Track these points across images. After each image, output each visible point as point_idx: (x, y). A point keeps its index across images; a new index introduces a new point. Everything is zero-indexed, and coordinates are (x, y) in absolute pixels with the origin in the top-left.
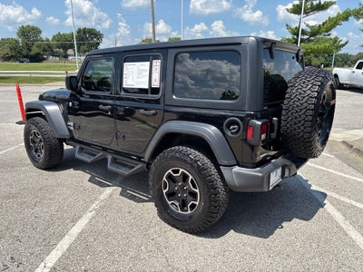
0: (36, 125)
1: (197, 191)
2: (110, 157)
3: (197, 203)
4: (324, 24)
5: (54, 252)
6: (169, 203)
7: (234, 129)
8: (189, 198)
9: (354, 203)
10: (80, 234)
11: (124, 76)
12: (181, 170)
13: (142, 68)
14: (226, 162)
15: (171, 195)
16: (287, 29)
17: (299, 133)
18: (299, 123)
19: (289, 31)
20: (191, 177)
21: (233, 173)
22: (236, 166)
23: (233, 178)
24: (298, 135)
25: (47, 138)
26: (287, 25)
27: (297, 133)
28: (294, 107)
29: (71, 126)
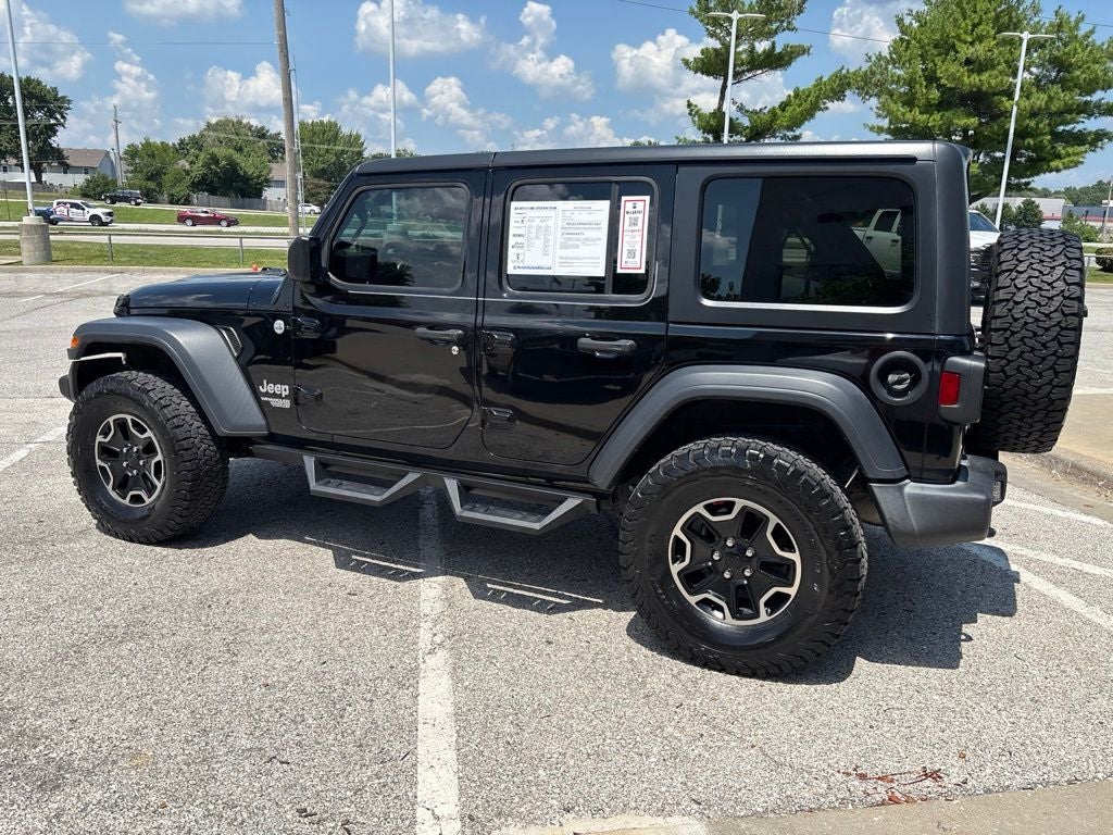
0: (136, 400)
1: (795, 557)
2: (452, 485)
3: (792, 591)
4: (784, 106)
5: (424, 776)
7: (899, 382)
9: (1076, 565)
10: (458, 715)
11: (512, 241)
13: (583, 217)
14: (886, 473)
15: (698, 576)
16: (690, 114)
17: (1039, 388)
18: (1040, 364)
19: (694, 122)
20: (774, 520)
21: (906, 498)
22: (908, 481)
23: (907, 511)
24: (1036, 393)
25: (184, 439)
26: (689, 105)
27: (1031, 389)
28: (1026, 323)
29: (280, 396)
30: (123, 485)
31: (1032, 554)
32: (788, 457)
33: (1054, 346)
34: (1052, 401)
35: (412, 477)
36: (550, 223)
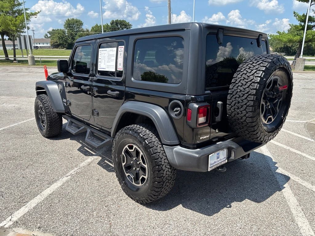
0: (41, 100)
1: (146, 166)
2: (89, 131)
3: (146, 177)
5: (23, 208)
6: (127, 175)
7: (177, 111)
8: (141, 172)
11: (99, 60)
12: (134, 146)
13: (111, 53)
14: (168, 142)
15: (129, 168)
16: (295, 16)
17: (242, 118)
20: (141, 153)
21: (174, 152)
22: (179, 146)
23: (174, 157)
26: (294, 13)
27: (240, 118)
30: (42, 122)
33: (245, 101)
35: (83, 127)
36: (105, 55)
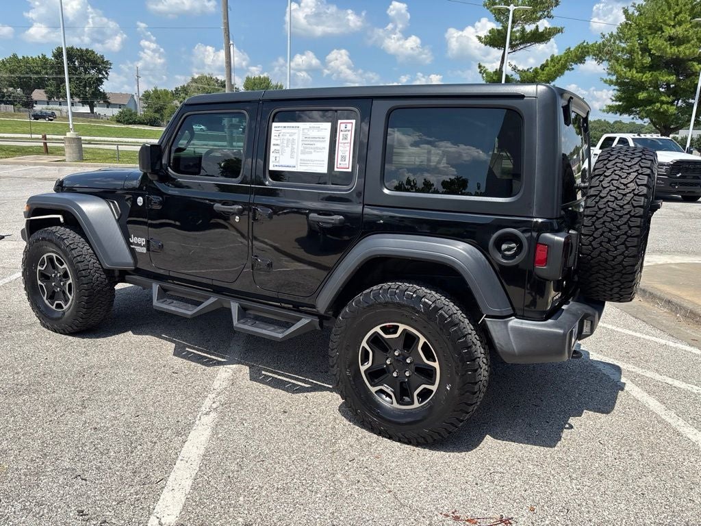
0: (57, 243)
1: (436, 365)
2: (234, 307)
3: (434, 388)
4: (543, 67)
5: (166, 495)
6: (373, 390)
7: (509, 249)
8: (417, 379)
9: (670, 381)
10: (206, 456)
11: (272, 148)
12: (402, 327)
14: (497, 311)
15: (376, 375)
16: (480, 72)
17: (615, 257)
18: (615, 240)
19: (483, 77)
20: (422, 340)
21: (509, 329)
22: (513, 317)
23: (509, 339)
24: (613, 260)
25: (83, 270)
26: (480, 67)
27: (610, 258)
28: (607, 212)
29: (140, 245)
30: (52, 297)
31: (639, 371)
32: (431, 297)
33: (625, 228)
34: (625, 267)
35: (212, 300)
36: (295, 137)
